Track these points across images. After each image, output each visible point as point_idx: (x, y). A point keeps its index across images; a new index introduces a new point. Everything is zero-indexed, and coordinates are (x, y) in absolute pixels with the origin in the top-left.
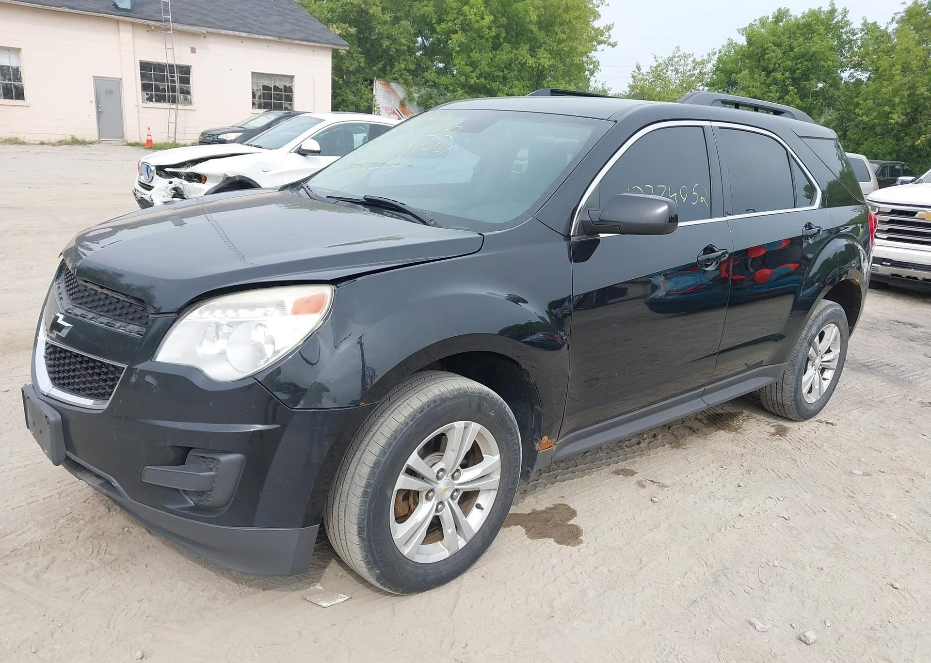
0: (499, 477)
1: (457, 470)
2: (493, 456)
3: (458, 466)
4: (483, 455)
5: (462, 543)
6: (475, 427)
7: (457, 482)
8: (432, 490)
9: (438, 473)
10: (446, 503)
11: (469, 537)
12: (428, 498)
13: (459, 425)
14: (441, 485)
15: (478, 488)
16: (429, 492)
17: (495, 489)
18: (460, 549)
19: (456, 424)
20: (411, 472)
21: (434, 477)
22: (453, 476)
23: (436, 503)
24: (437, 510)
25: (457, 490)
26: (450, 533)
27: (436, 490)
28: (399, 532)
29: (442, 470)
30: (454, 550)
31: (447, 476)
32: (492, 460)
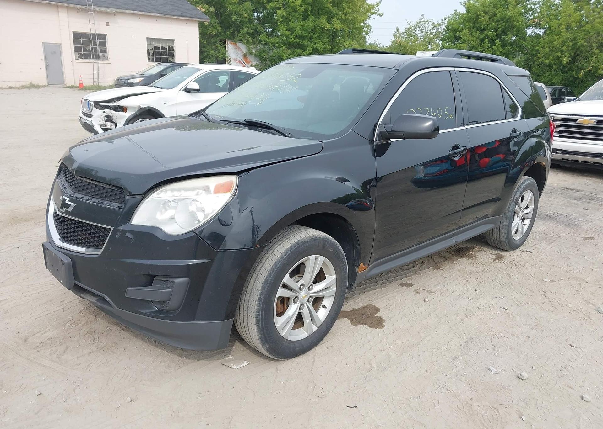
0: (336, 288)
1: (311, 285)
2: (331, 276)
3: (311, 283)
4: (326, 276)
5: (315, 328)
6: (321, 258)
7: (311, 292)
8: (297, 297)
9: (300, 287)
10: (305, 304)
11: (319, 325)
12: (295, 302)
13: (312, 257)
14: (302, 294)
15: (324, 295)
16: (295, 298)
17: (333, 296)
18: (313, 332)
19: (311, 257)
20: (285, 286)
21: (298, 289)
22: (309, 288)
23: (299, 304)
24: (300, 309)
25: (311, 297)
26: (308, 322)
27: (299, 297)
28: (279, 322)
29: (302, 285)
30: (310, 333)
31: (306, 288)
32: (331, 278)
